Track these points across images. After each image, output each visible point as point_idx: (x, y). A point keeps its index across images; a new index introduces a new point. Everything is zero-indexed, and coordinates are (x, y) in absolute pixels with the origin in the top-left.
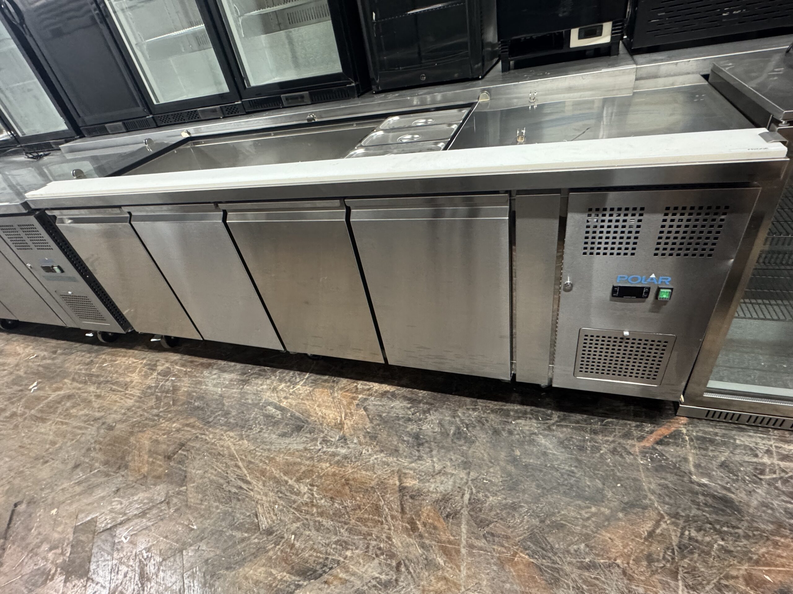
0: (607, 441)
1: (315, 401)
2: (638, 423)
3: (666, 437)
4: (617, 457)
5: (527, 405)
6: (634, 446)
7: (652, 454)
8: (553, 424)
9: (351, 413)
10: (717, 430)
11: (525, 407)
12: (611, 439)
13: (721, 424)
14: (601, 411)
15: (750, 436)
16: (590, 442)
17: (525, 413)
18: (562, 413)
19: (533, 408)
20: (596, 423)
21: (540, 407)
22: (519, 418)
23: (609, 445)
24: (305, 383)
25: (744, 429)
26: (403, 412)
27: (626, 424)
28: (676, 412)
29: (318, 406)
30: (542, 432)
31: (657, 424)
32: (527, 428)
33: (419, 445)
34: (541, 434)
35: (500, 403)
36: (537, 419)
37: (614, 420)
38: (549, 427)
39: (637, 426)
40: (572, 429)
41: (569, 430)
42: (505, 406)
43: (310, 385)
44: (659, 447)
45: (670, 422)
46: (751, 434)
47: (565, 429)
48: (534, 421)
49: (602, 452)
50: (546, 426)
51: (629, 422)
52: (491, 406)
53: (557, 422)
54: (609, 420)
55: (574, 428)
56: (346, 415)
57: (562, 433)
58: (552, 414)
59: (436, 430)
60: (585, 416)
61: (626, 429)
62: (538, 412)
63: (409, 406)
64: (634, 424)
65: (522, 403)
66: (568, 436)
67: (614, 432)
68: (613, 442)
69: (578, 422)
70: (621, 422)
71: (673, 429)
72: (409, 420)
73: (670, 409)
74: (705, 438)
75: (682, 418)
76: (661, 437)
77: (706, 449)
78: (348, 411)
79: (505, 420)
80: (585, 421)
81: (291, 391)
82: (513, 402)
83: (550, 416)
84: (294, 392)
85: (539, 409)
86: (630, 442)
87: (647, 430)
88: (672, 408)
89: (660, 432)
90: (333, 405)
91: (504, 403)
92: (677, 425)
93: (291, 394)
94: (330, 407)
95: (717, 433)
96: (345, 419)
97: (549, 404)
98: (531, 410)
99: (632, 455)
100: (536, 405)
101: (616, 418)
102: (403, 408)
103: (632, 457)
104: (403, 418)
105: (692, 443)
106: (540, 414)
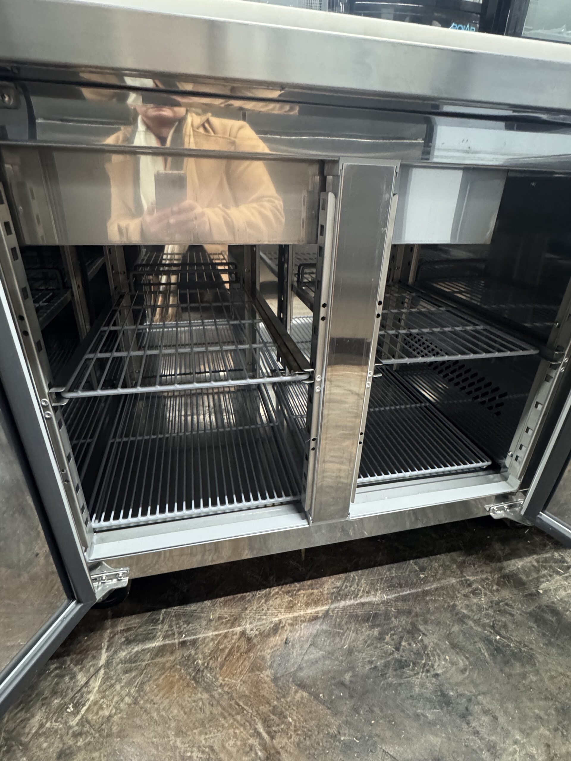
1: (165, 721)
9: (274, 712)
24: (107, 678)
26: (378, 652)
29: (179, 733)
33: (465, 715)
43: (125, 678)
56: (266, 722)
59: (461, 664)
63: (376, 632)
72: (401, 665)
78: (264, 709)
81: (74, 721)
84: (84, 721)
90: (217, 710)
93: (77, 735)
94: (212, 718)
96: (272, 738)
102: (370, 643)
104: (386, 666)
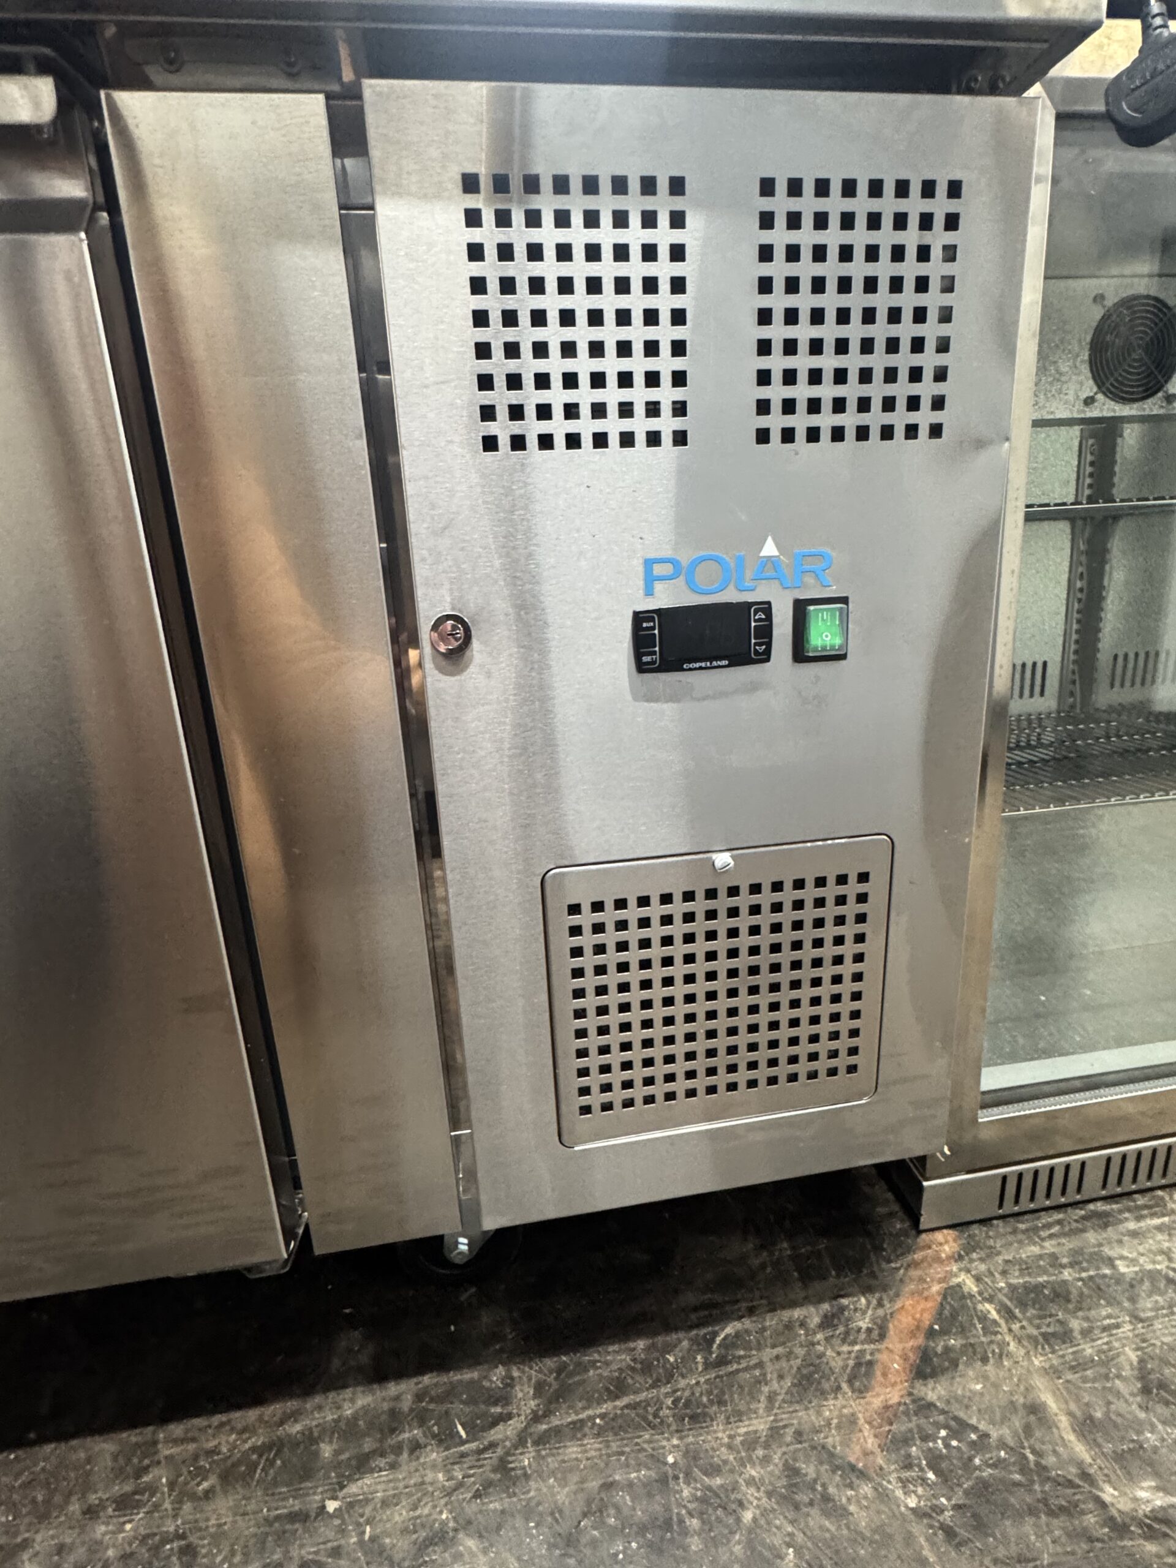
0: (751, 1442)
2: (826, 1306)
3: (931, 1334)
4: (816, 1519)
5: (400, 1375)
6: (850, 1423)
7: (925, 1438)
8: (521, 1441)
10: (1049, 1246)
11: (393, 1388)
12: (760, 1425)
13: (1046, 1218)
14: (690, 1298)
15: (1134, 1234)
16: (689, 1477)
17: (394, 1421)
18: (550, 1363)
19: (427, 1380)
20: (685, 1366)
21: (457, 1368)
22: (362, 1465)
23: (766, 1460)
25: (1106, 1214)
27: (789, 1326)
28: (914, 1217)
30: (471, 1509)
31: (885, 1288)
32: (400, 1515)
34: (466, 1525)
35: (274, 1410)
36: (446, 1438)
37: (747, 1323)
38: (502, 1466)
39: (827, 1322)
40: (600, 1432)
41: (592, 1444)
42: (294, 1416)
44: (934, 1392)
45: (916, 1264)
46: (1132, 1225)
47: (572, 1450)
48: (433, 1455)
49: (748, 1516)
50: (486, 1468)
51: (797, 1313)
52: (225, 1442)
53: (536, 1418)
54: (729, 1329)
55: (614, 1426)
57: (562, 1474)
58: (509, 1382)
60: (641, 1344)
61: (800, 1352)
62: (450, 1394)
64: (813, 1315)
65: (378, 1375)
66: (594, 1484)
67: (762, 1380)
68: (775, 1432)
69: (618, 1388)
70: (771, 1321)
71: (936, 1288)
73: (891, 1215)
74: (1038, 1288)
75: (939, 1236)
76: (920, 1340)
77: (1065, 1336)
79: (294, 1505)
80: (646, 1368)
82: (337, 1383)
83: (503, 1397)
85: (456, 1377)
86: (832, 1408)
87: (864, 1324)
88: (896, 1207)
89: (905, 1321)
91: (291, 1405)
92: (938, 1271)
95: (1054, 1257)
97: (495, 1337)
98: (419, 1397)
99: (863, 1475)
100: (440, 1363)
101: (751, 1311)
103: (866, 1489)
105: (1016, 1327)
106: (457, 1407)
